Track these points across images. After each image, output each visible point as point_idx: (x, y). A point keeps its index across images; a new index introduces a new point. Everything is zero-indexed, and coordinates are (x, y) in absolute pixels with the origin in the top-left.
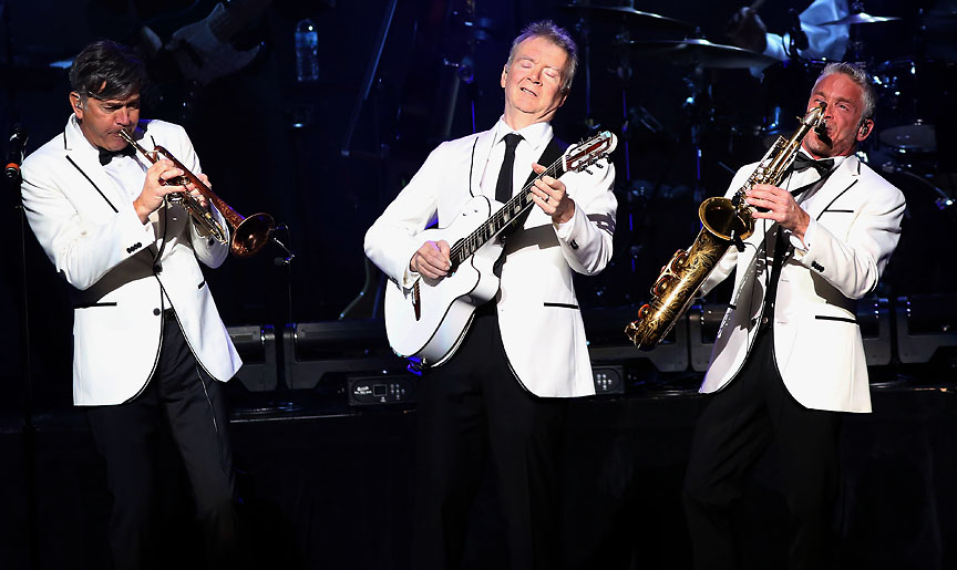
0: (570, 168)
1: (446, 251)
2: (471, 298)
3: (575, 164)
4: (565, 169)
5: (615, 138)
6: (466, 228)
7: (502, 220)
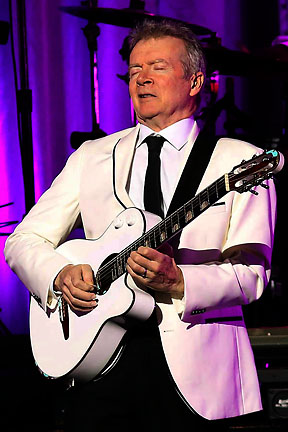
0: (233, 188)
1: (87, 276)
2: (127, 321)
3: (238, 185)
4: (228, 189)
5: (282, 158)
6: (117, 243)
7: (158, 238)
